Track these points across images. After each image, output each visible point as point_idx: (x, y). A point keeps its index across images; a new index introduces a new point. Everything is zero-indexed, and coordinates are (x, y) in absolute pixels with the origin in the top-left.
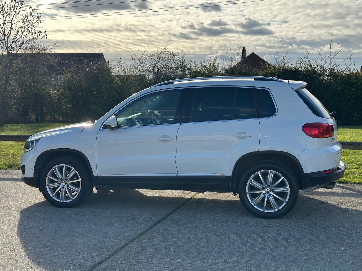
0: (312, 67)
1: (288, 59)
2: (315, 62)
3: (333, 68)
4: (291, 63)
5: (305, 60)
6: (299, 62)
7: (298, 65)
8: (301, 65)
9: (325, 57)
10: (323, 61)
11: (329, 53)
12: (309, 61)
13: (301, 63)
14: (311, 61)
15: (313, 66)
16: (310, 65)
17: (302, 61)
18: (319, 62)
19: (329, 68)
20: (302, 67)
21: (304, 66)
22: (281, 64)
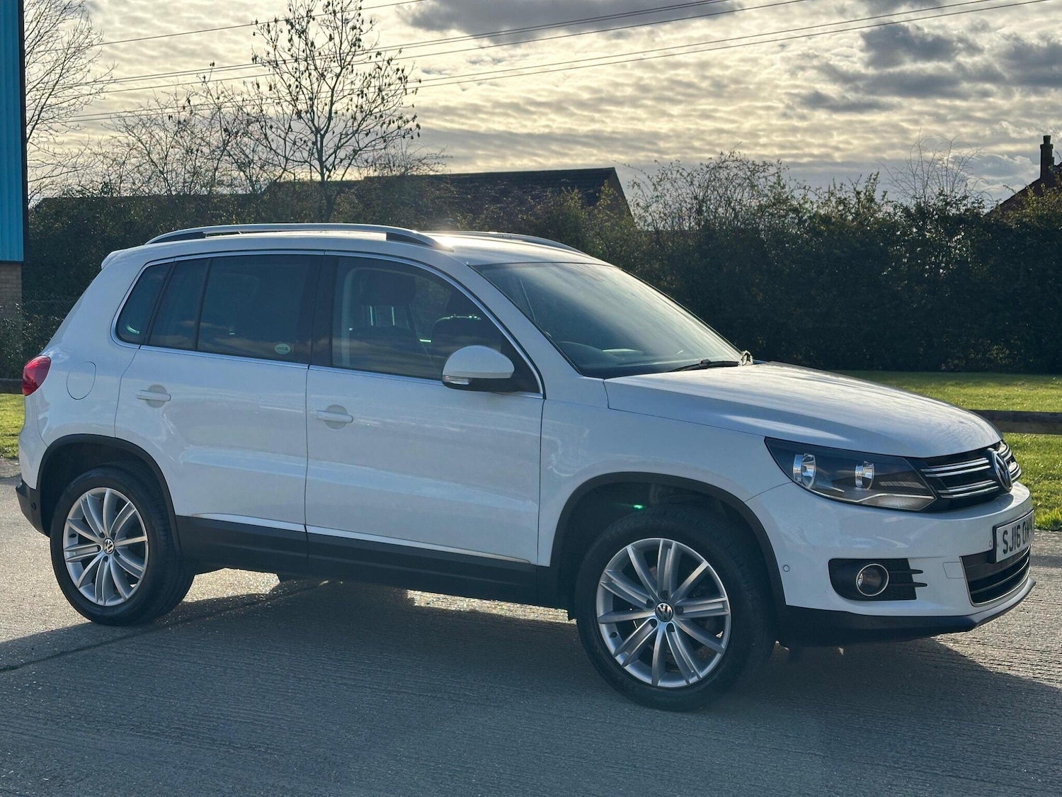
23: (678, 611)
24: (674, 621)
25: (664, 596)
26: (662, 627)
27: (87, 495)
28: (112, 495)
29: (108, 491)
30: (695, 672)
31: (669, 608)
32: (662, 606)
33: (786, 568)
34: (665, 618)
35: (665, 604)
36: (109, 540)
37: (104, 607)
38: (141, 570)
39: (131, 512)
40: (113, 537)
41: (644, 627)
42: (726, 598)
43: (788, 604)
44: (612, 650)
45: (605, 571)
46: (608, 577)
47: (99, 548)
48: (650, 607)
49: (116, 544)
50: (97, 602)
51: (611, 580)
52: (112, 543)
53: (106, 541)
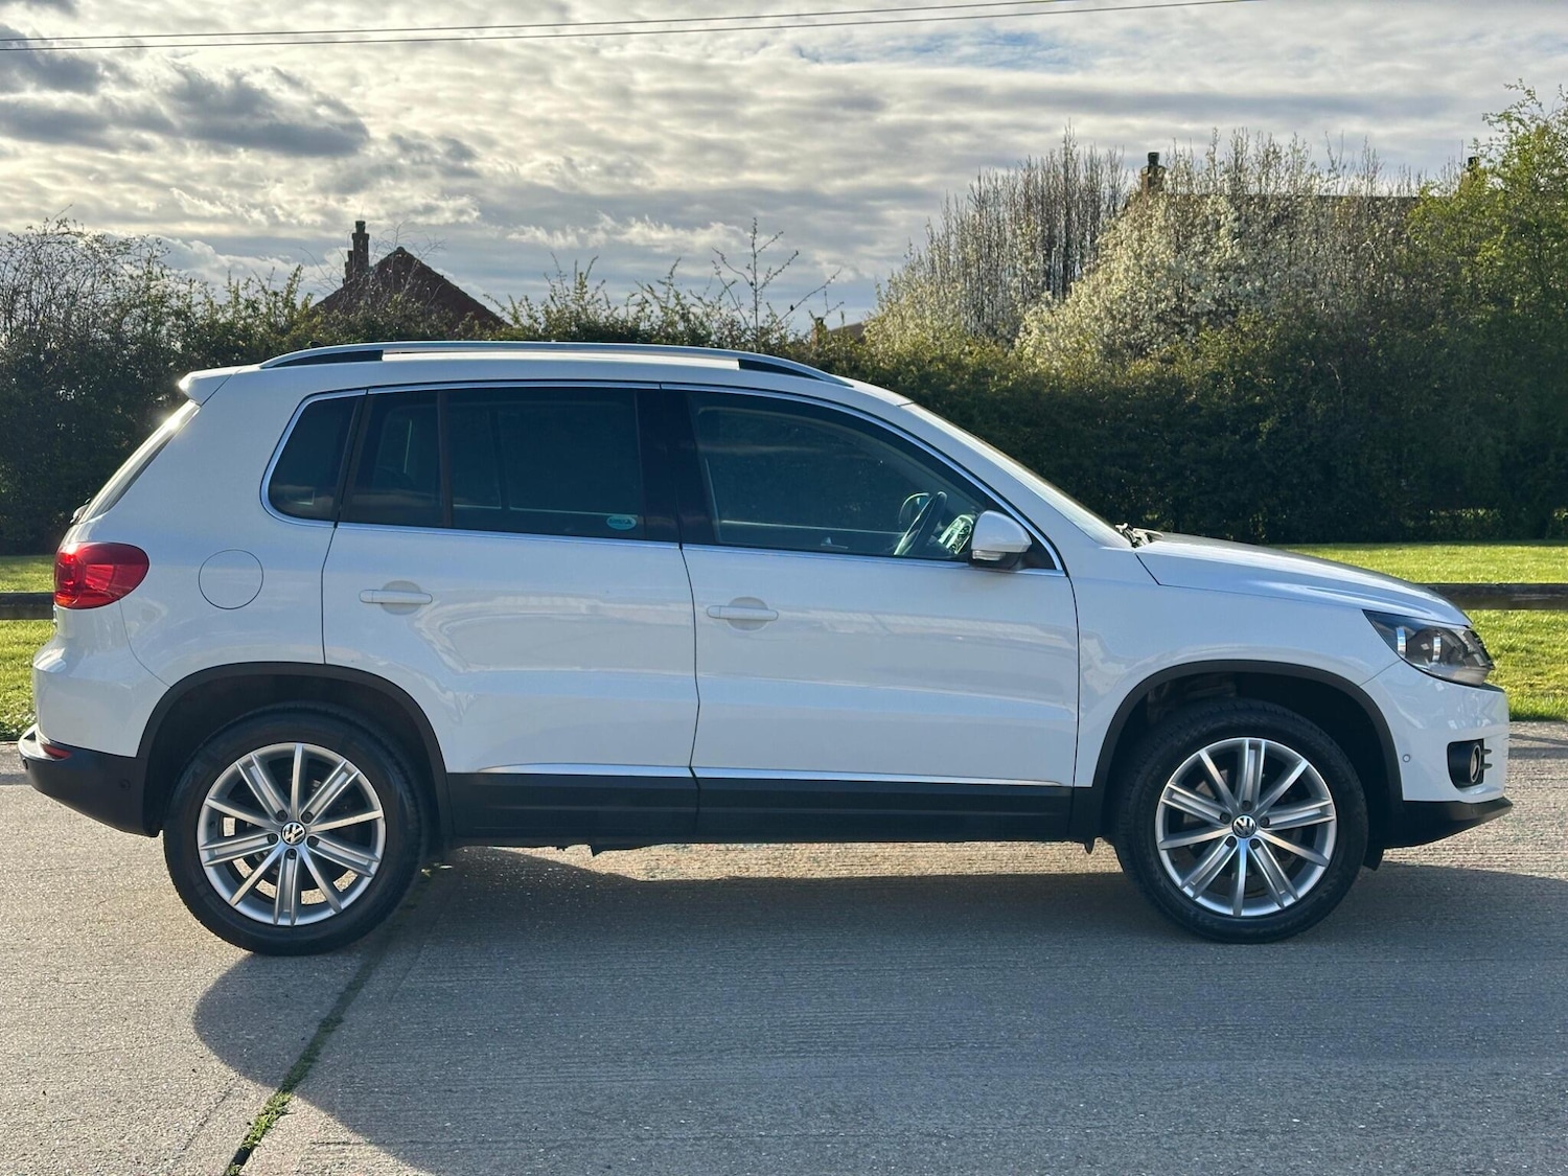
0: (688, 320)
1: (598, 288)
2: (696, 301)
3: (766, 325)
4: (608, 303)
5: (660, 291)
6: (638, 298)
7: (633, 310)
8: (648, 311)
9: (732, 283)
10: (726, 298)
11: (748, 268)
12: (677, 296)
13: (647, 302)
14: (685, 297)
15: (691, 317)
16: (681, 312)
17: (649, 297)
18: (714, 301)
19: (751, 327)
20: (652, 319)
21: (657, 317)
22: (570, 303)
23: (1264, 823)
24: (1262, 834)
25: (1247, 807)
26: (1242, 846)
27: (253, 755)
28: (306, 754)
29: (298, 750)
30: (1289, 893)
31: (1252, 822)
32: (1242, 819)
33: (1406, 758)
34: (1247, 833)
35: (1246, 818)
36: (295, 825)
37: (293, 928)
38: (366, 863)
39: (350, 775)
40: (307, 817)
41: (1222, 848)
42: (1331, 801)
43: (1404, 799)
44: (1178, 881)
45: (1169, 785)
46: (1172, 791)
47: (272, 839)
48: (1227, 823)
49: (316, 828)
50: (276, 921)
51: (1175, 795)
52: (301, 828)
53: (288, 826)
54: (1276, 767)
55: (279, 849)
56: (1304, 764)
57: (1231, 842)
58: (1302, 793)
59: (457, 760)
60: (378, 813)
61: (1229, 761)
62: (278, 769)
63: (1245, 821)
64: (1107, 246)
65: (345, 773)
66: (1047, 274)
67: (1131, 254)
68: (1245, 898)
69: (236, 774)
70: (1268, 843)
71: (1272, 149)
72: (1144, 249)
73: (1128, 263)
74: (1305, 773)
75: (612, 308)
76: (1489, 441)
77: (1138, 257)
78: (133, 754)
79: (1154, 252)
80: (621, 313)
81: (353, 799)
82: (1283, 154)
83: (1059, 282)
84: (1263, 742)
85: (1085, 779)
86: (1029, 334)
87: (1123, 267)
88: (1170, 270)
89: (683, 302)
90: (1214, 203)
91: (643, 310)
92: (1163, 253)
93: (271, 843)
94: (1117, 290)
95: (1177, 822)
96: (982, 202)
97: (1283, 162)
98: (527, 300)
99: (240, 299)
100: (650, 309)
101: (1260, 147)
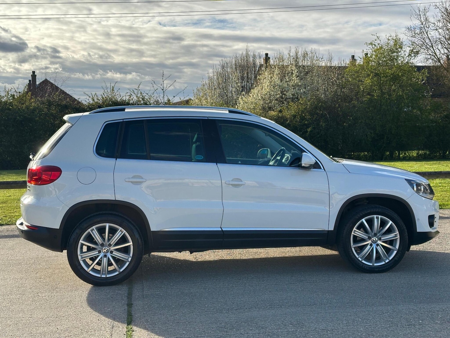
1: (118, 91)
2: (146, 95)
3: (166, 102)
4: (120, 95)
5: (136, 91)
6: (129, 94)
7: (128, 98)
8: (132, 97)
9: (157, 89)
10: (155, 94)
11: (162, 85)
12: (141, 93)
13: (131, 95)
14: (143, 94)
15: (145, 99)
16: (142, 98)
17: (132, 93)
18: (151, 94)
19: (163, 102)
20: (133, 100)
21: (135, 99)
22: (109, 95)
23: (380, 239)
24: (379, 242)
25: (375, 235)
26: (374, 246)
27: (94, 227)
28: (109, 226)
29: (107, 225)
30: (387, 258)
31: (377, 239)
32: (374, 238)
33: (418, 220)
34: (375, 242)
35: (375, 238)
36: (106, 247)
37: (106, 278)
38: (127, 258)
39: (122, 232)
40: (110, 245)
41: (369, 247)
42: (398, 233)
43: (418, 231)
44: (357, 256)
45: (354, 229)
46: (355, 231)
47: (100, 252)
48: (370, 239)
49: (112, 248)
50: (101, 276)
51: (356, 232)
52: (108, 248)
53: (104, 248)
54: (383, 224)
55: (102, 255)
56: (391, 222)
57: (371, 245)
58: (390, 231)
59: (154, 227)
60: (131, 243)
61: (370, 222)
62: (101, 231)
63: (375, 239)
64: (261, 79)
65: (121, 232)
66: (242, 87)
67: (269, 81)
68: (375, 260)
69: (89, 233)
70: (381, 245)
71: (306, 52)
72: (272, 80)
73: (268, 84)
74: (391, 225)
75: (122, 97)
76: (369, 133)
77: (271, 82)
78: (58, 228)
79: (275, 81)
80: (124, 98)
81: (123, 240)
82: (309, 54)
83: (246, 89)
84: (380, 216)
85: (332, 228)
86: (240, 104)
87: (267, 85)
88: (280, 86)
89: (143, 95)
90: (291, 67)
91: (130, 97)
92: (277, 81)
93: (99, 253)
94: (264, 92)
95: (357, 240)
96: (223, 67)
97: (309, 56)
98: (96, 94)
99: (9, 94)
100: (133, 97)
101: (302, 52)
